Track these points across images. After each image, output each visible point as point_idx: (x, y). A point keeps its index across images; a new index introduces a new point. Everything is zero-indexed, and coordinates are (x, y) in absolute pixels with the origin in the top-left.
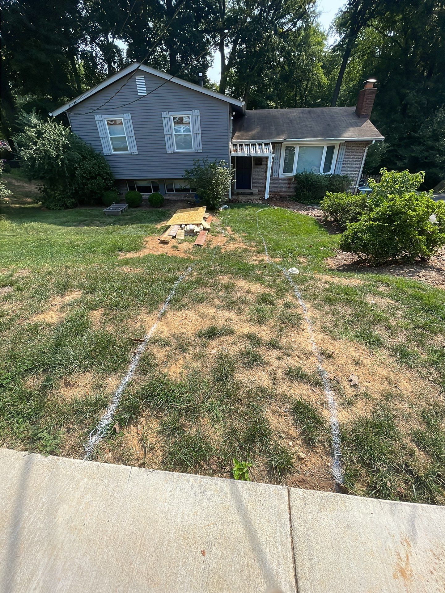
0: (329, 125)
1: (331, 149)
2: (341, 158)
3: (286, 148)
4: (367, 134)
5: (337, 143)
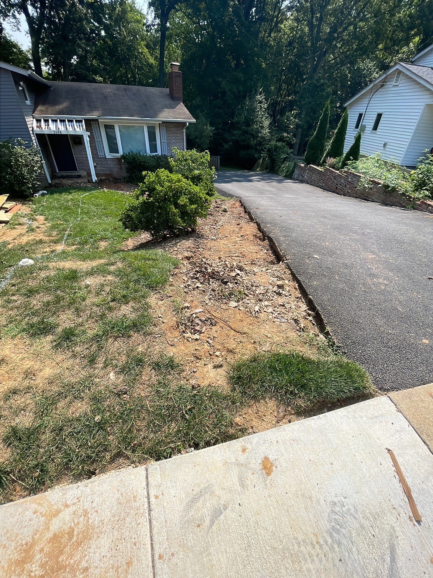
0: (145, 104)
2: (164, 139)
3: (105, 125)
4: (181, 116)
5: (156, 124)
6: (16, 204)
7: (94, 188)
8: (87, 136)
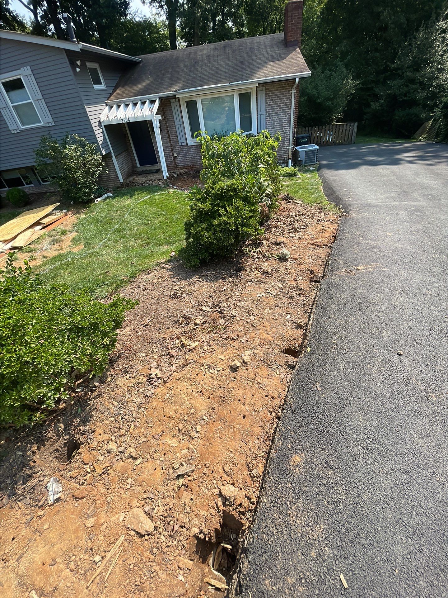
1: (245, 99)
2: (262, 110)
3: (187, 102)
4: (289, 70)
5: (252, 88)
6: (66, 215)
7: (164, 187)
8: (158, 120)
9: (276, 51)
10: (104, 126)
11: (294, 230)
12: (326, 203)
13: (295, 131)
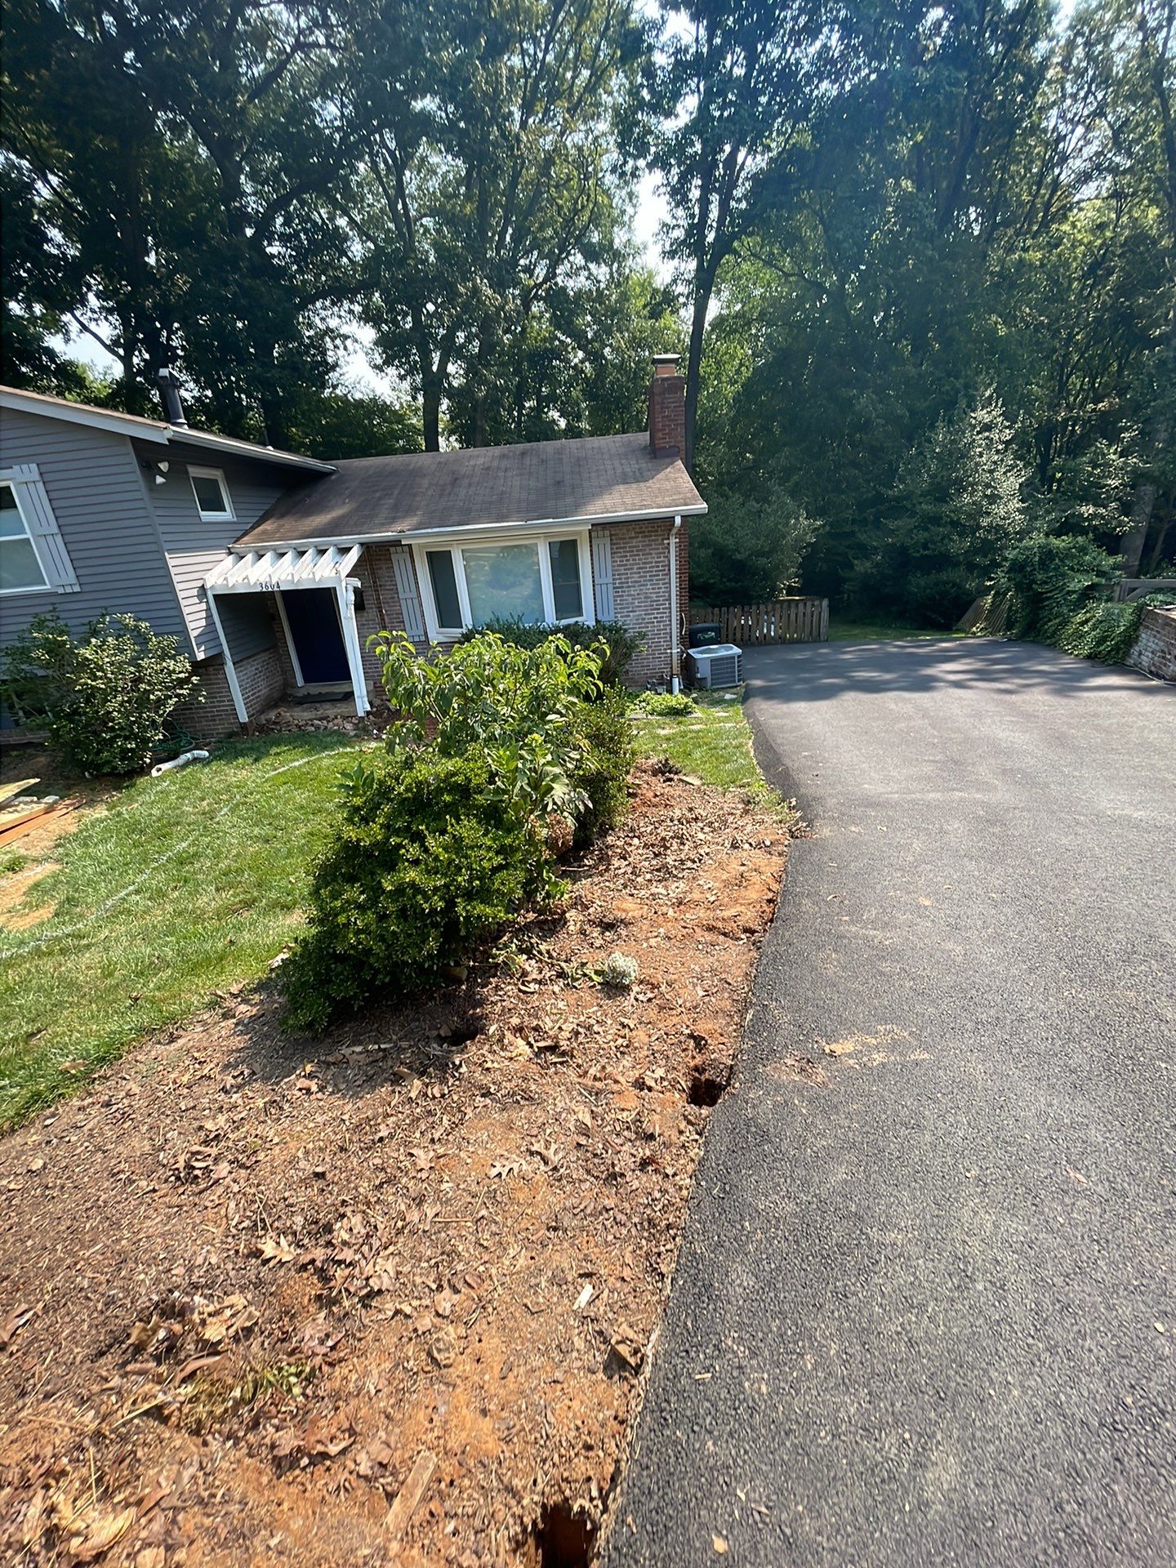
0: (558, 483)
2: (603, 574)
3: (430, 555)
4: (659, 500)
5: (579, 533)
6: (50, 809)
7: (355, 735)
8: (351, 589)
9: (632, 466)
10: (216, 597)
11: (665, 873)
12: (759, 788)
13: (681, 618)
